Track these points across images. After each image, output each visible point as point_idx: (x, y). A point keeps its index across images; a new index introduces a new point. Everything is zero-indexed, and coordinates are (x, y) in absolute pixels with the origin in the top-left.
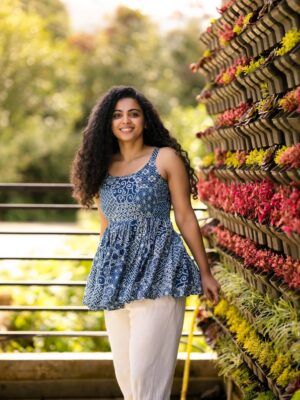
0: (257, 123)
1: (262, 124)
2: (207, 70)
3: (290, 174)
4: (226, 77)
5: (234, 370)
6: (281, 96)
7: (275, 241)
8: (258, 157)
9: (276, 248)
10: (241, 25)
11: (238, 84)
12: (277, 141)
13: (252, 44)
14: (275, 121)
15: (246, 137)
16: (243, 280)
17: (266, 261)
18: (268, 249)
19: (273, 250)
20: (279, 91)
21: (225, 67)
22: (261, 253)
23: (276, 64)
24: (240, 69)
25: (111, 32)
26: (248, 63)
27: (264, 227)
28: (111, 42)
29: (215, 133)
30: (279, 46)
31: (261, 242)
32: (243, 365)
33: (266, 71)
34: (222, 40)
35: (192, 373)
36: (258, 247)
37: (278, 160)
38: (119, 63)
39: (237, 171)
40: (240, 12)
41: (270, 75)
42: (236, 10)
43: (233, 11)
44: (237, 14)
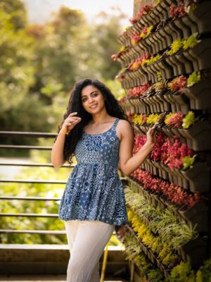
0: (154, 97)
1: (157, 98)
2: (123, 60)
3: (174, 131)
4: (135, 66)
5: (136, 256)
6: (170, 80)
7: (164, 173)
8: (154, 119)
9: (164, 177)
10: (146, 33)
11: (143, 71)
12: (166, 109)
13: (152, 46)
14: (165, 97)
15: (147, 105)
16: (143, 198)
17: (158, 186)
18: (159, 178)
19: (162, 179)
20: (168, 77)
21: (134, 58)
22: (154, 181)
23: (167, 60)
24: (144, 61)
25: (56, 24)
26: (149, 58)
27: (157, 164)
28: (56, 32)
29: (127, 102)
30: (169, 49)
31: (155, 173)
32: (142, 253)
33: (160, 64)
34: (133, 42)
36: (153, 176)
37: (167, 121)
38: (61, 47)
39: (141, 127)
40: (145, 25)
41: (163, 67)
42: (143, 22)
43: (141, 23)
44: (143, 26)
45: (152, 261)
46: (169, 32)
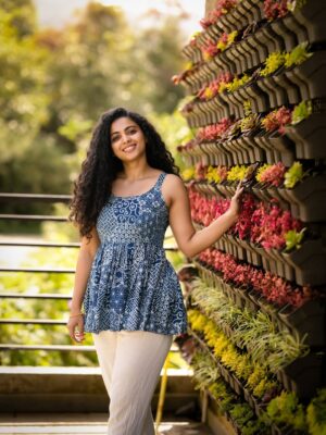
1: (244, 142)
2: (189, 83)
3: (271, 192)
4: (209, 92)
5: (211, 383)
6: (264, 115)
7: (254, 256)
8: (239, 174)
9: (255, 263)
10: (226, 43)
11: (221, 100)
12: (258, 159)
13: (236, 61)
14: (257, 140)
15: (228, 153)
16: (222, 295)
17: (246, 276)
18: (248, 264)
19: (252, 266)
20: (261, 110)
21: (208, 81)
22: (240, 268)
23: (260, 84)
24: (223, 85)
26: (231, 80)
27: (244, 243)
29: (197, 147)
30: (263, 66)
31: (241, 257)
32: (221, 379)
33: (249, 89)
34: (206, 56)
35: (168, 389)
36: (238, 262)
37: (259, 177)
39: (219, 186)
40: (225, 29)
41: (253, 94)
42: (221, 26)
43: (217, 27)
44: (221, 31)
45: (237, 391)
46: (264, 41)
